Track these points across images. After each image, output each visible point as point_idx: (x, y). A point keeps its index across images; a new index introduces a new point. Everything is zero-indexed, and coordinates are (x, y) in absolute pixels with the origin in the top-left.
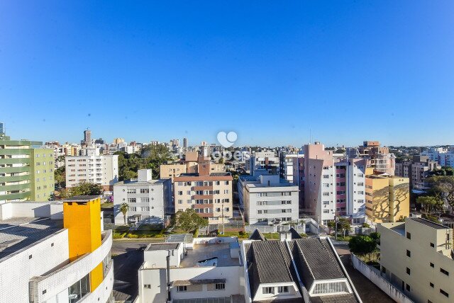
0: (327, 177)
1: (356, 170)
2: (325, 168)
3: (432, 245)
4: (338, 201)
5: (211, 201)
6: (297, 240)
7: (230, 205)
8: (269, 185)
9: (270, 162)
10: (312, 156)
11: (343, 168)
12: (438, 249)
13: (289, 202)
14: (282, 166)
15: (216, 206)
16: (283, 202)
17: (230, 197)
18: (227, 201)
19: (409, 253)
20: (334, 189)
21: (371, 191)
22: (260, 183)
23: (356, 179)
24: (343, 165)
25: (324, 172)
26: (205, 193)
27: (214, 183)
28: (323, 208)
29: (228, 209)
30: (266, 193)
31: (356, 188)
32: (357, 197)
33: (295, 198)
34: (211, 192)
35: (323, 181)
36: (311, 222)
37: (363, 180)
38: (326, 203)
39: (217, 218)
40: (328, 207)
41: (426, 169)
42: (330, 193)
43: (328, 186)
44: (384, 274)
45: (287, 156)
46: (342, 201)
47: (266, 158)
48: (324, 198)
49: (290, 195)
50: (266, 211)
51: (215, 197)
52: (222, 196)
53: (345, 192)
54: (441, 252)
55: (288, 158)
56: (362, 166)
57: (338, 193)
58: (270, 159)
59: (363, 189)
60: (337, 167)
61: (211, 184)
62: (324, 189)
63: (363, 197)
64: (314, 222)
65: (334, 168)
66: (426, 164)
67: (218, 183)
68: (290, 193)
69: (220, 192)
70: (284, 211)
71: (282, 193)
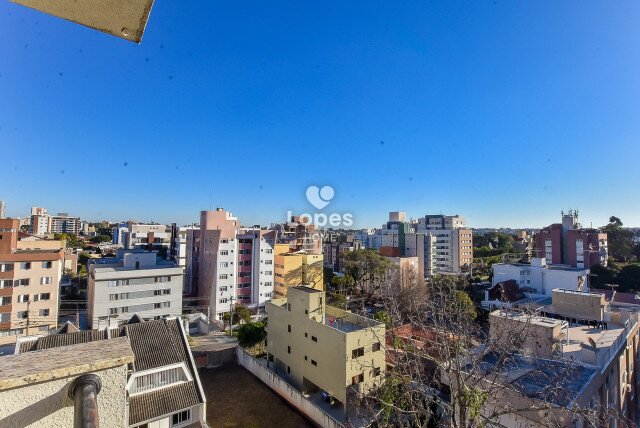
0: (225, 253)
1: (264, 245)
2: (224, 242)
3: (307, 312)
4: (240, 286)
5: (8, 300)
7: (53, 305)
8: (137, 267)
9: (158, 240)
10: (211, 226)
11: (249, 241)
12: (311, 315)
13: (167, 292)
14: (173, 244)
15: (17, 307)
16: (157, 293)
17: (54, 289)
18: (46, 296)
19: (289, 329)
20: (235, 269)
21: (280, 271)
22: (122, 266)
23: (264, 256)
24: (248, 237)
25: (222, 247)
27: (17, 266)
28: (219, 296)
29: (46, 312)
30: (128, 279)
31: (263, 267)
32: (263, 278)
33: (177, 286)
34: (8, 284)
35: (221, 259)
36: (200, 319)
37: (272, 257)
38: (223, 289)
39: (21, 330)
40: (226, 295)
41: (352, 249)
42: (229, 276)
43: (226, 265)
44: (271, 364)
45: (180, 229)
46: (246, 285)
47: (150, 234)
48: (220, 283)
49: (169, 280)
50: (126, 309)
52: (33, 290)
53: (250, 274)
54: (314, 318)
55: (183, 233)
56: (270, 239)
57: (241, 275)
60: (241, 241)
61: (10, 267)
62: (220, 270)
63: (271, 279)
64: (204, 317)
65: (236, 241)
66: (352, 245)
67: (28, 266)
68: (169, 278)
69: (31, 282)
70: (158, 306)
71: (156, 279)
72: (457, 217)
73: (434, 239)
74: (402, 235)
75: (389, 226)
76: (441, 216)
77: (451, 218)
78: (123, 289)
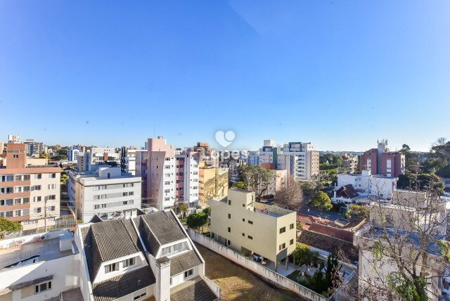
0: (168, 167)
1: (192, 162)
2: (167, 159)
3: (244, 205)
4: (177, 189)
5: (27, 200)
6: (142, 216)
7: (57, 203)
8: (109, 177)
9: (110, 158)
10: (155, 149)
11: (183, 159)
12: (247, 207)
13: (131, 193)
14: (123, 161)
15: (34, 205)
16: (125, 194)
17: (57, 192)
18: (53, 197)
19: (229, 216)
20: (174, 178)
21: (202, 179)
22: (98, 176)
23: (193, 169)
24: (182, 156)
25: (166, 163)
26: (16, 191)
27: (32, 176)
28: (164, 196)
29: (53, 208)
30: (106, 185)
31: (192, 177)
32: (192, 184)
33: (138, 189)
34: (27, 189)
35: (165, 171)
36: (153, 211)
37: (197, 170)
38: (167, 191)
39: (36, 221)
40: (169, 195)
41: (238, 165)
42: (171, 182)
43: (169, 175)
44: (213, 238)
45: (129, 151)
46: (180, 189)
47: (105, 154)
48: (165, 187)
49: (133, 186)
50: (104, 206)
51: (34, 194)
52: (44, 193)
53: (183, 181)
54: (249, 209)
55: (131, 153)
56: (197, 158)
57: (177, 182)
58: (109, 155)
59: (197, 177)
60: (178, 159)
61: (27, 177)
62: (165, 179)
63: (197, 184)
64: (155, 210)
65: (175, 159)
66: (238, 161)
67: (40, 177)
68: (132, 184)
69: (42, 187)
70: (125, 203)
71: (124, 185)
72: (310, 143)
73: (296, 158)
74: (275, 155)
75: (264, 149)
76: (300, 143)
77: (306, 144)
78: (102, 192)
